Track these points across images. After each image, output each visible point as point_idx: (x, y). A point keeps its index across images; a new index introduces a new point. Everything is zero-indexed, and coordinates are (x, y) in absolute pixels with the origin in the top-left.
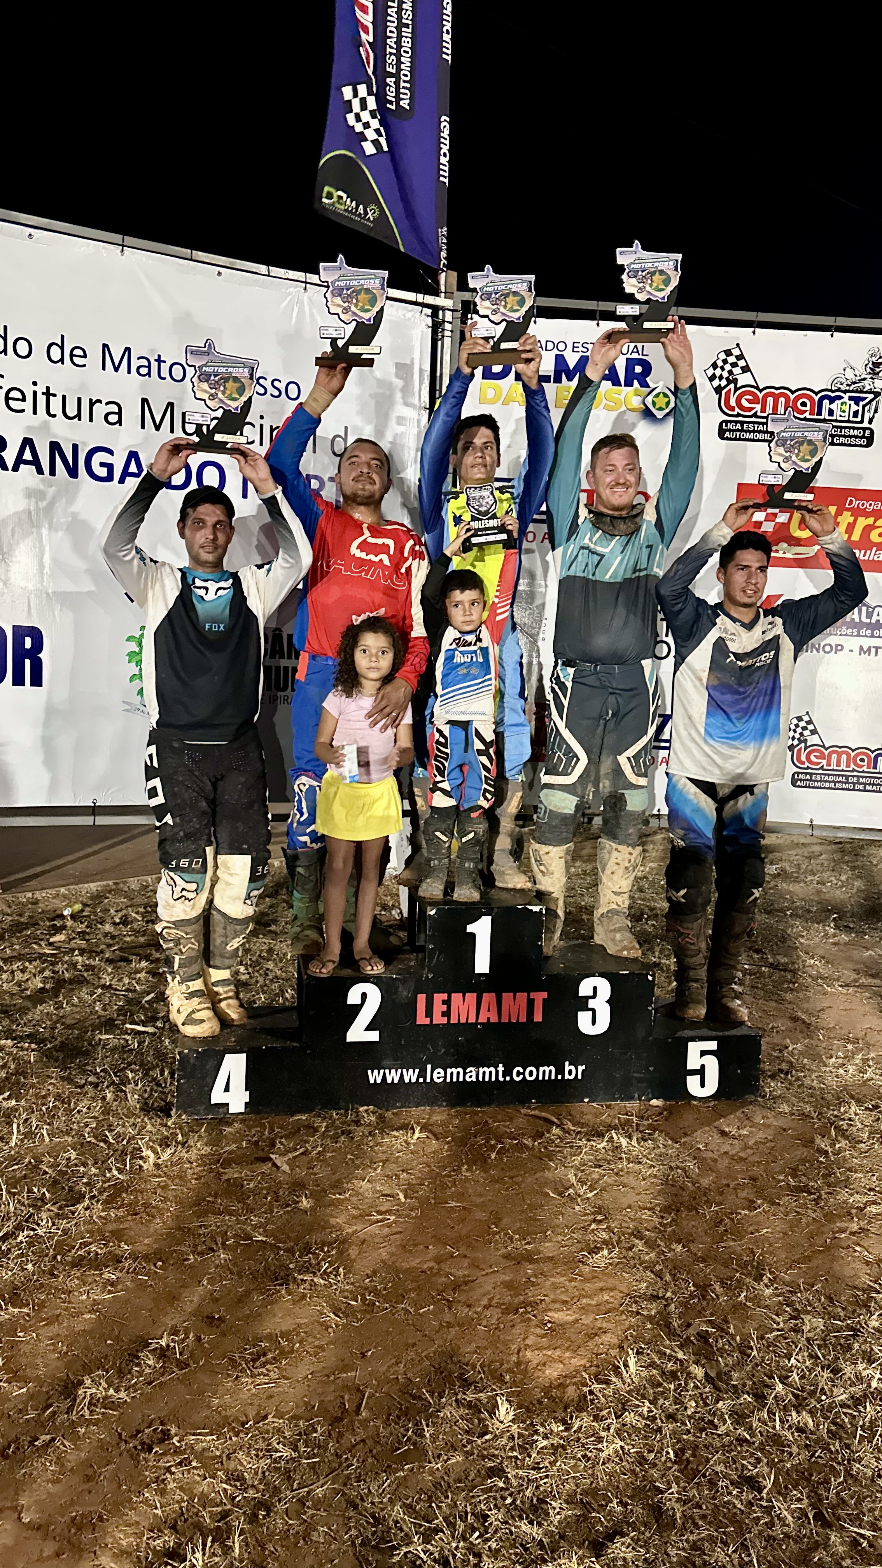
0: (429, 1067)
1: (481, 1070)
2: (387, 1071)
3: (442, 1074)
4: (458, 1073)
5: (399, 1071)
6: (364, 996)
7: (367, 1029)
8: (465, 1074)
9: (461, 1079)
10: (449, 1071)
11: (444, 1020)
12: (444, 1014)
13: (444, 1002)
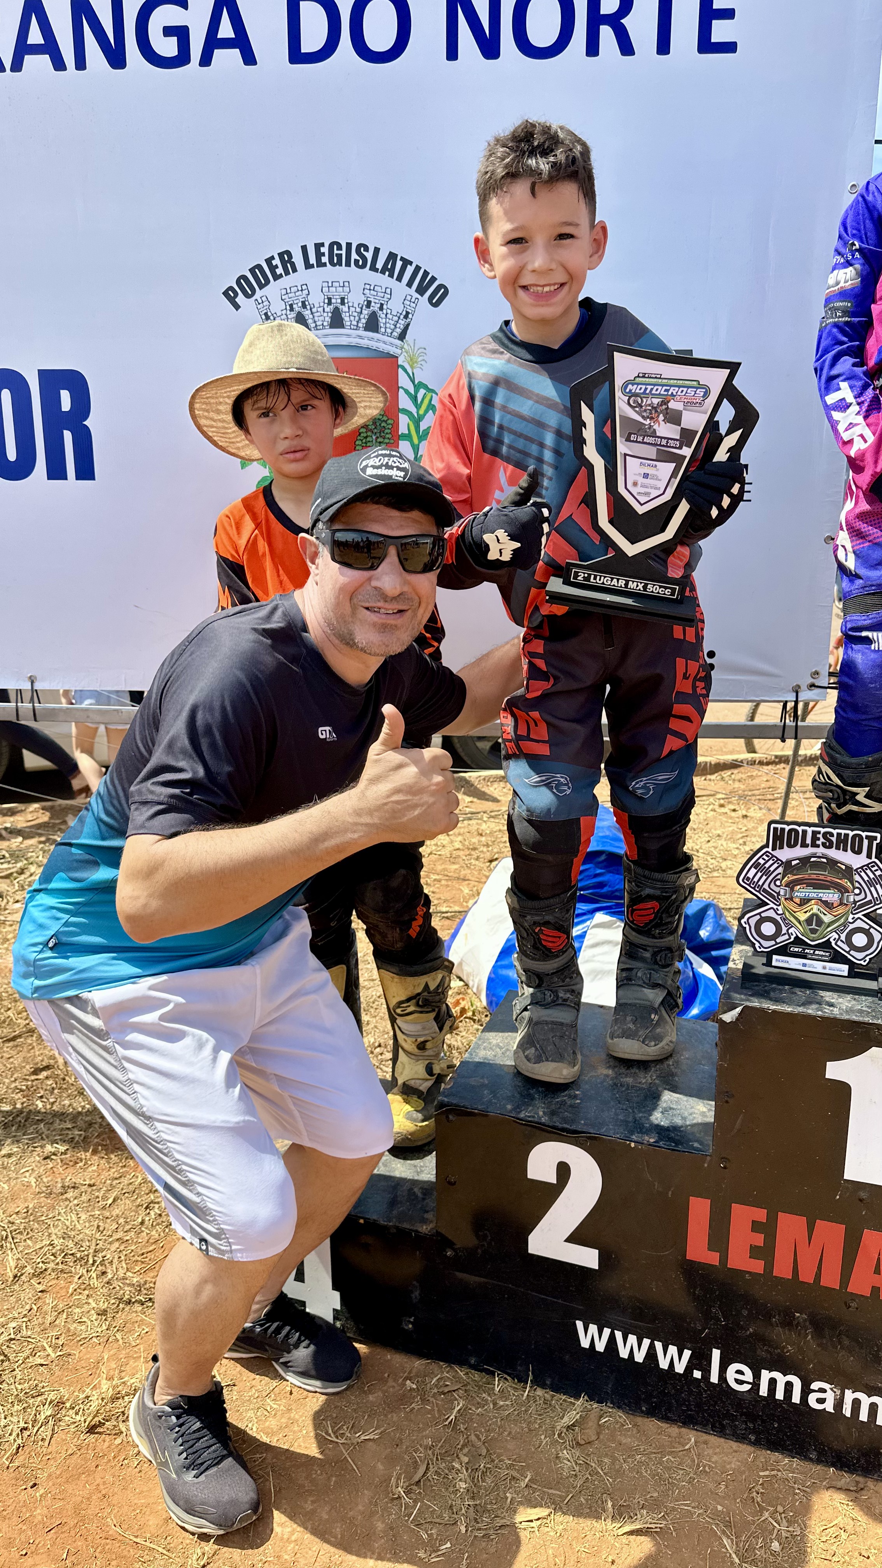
0: (716, 1354)
1: (849, 1396)
2: (619, 1335)
3: (749, 1376)
4: (789, 1386)
5: (646, 1342)
6: (564, 1171)
7: (574, 1238)
8: (806, 1391)
9: (796, 1398)
10: (766, 1375)
11: (757, 1266)
12: (755, 1252)
13: (756, 1226)
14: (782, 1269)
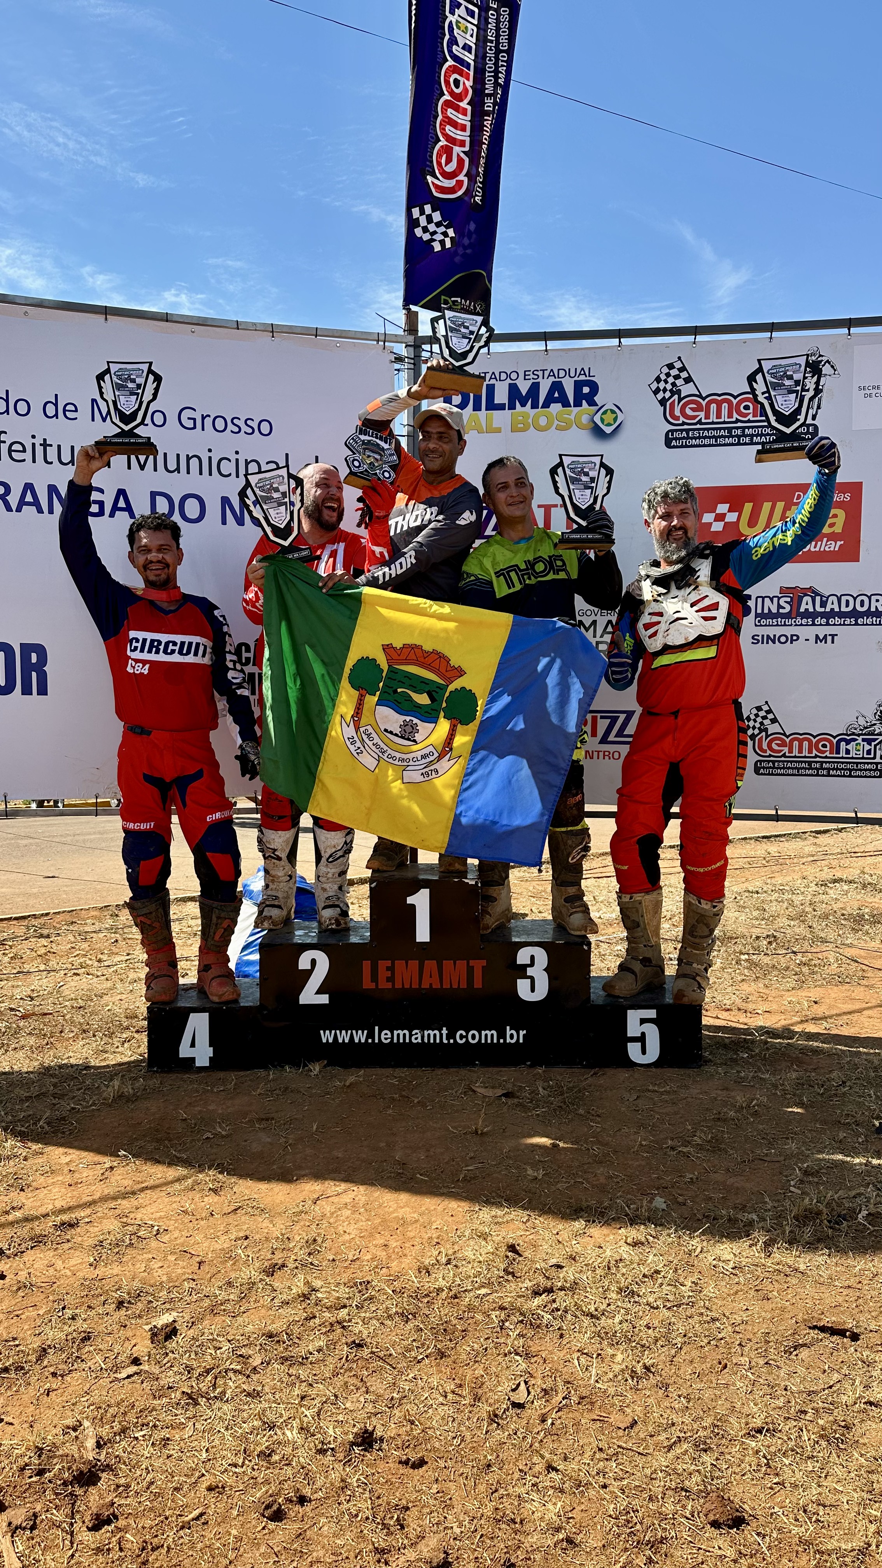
0: (377, 1028)
1: (426, 1033)
2: (338, 1032)
3: (389, 1036)
4: (404, 1035)
5: (349, 1032)
6: (313, 962)
7: (317, 993)
8: (411, 1036)
9: (407, 1041)
10: (396, 1032)
11: (389, 985)
12: (388, 980)
13: (388, 969)
14: (398, 985)
